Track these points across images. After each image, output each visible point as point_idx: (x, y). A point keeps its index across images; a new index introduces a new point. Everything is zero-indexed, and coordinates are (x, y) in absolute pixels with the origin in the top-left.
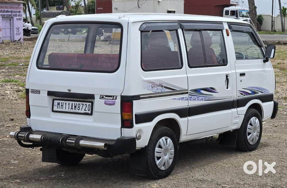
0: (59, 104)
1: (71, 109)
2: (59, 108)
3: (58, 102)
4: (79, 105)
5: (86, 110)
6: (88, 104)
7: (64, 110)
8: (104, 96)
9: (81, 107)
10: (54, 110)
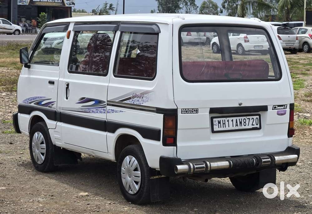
0: (219, 122)
1: (236, 126)
2: (221, 127)
3: (218, 121)
4: (245, 120)
5: (254, 125)
6: (255, 117)
7: (227, 128)
8: (277, 106)
9: (247, 123)
10: (215, 130)
